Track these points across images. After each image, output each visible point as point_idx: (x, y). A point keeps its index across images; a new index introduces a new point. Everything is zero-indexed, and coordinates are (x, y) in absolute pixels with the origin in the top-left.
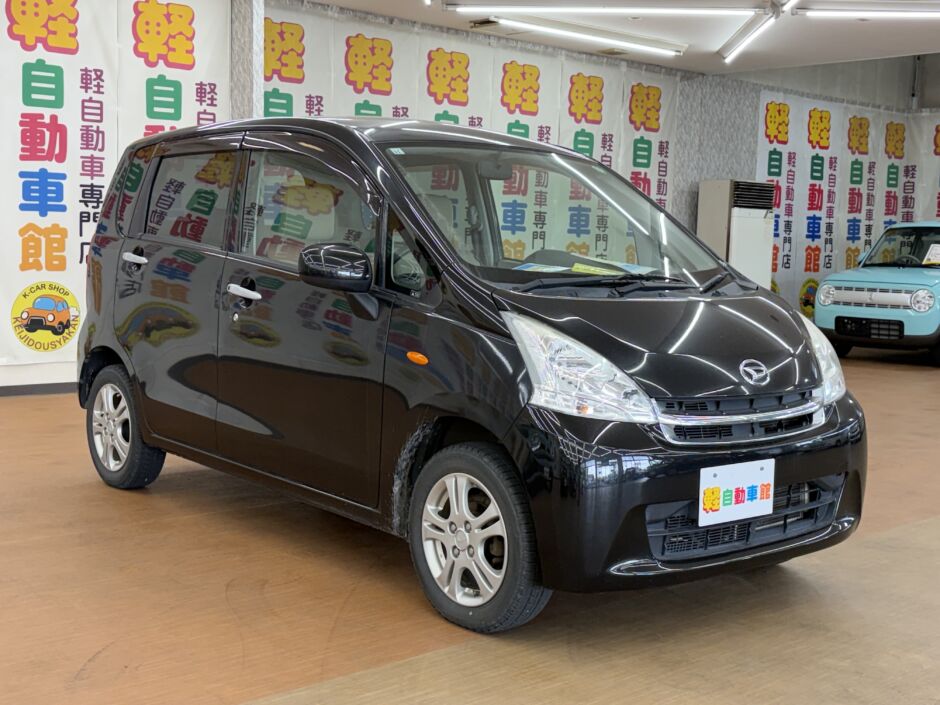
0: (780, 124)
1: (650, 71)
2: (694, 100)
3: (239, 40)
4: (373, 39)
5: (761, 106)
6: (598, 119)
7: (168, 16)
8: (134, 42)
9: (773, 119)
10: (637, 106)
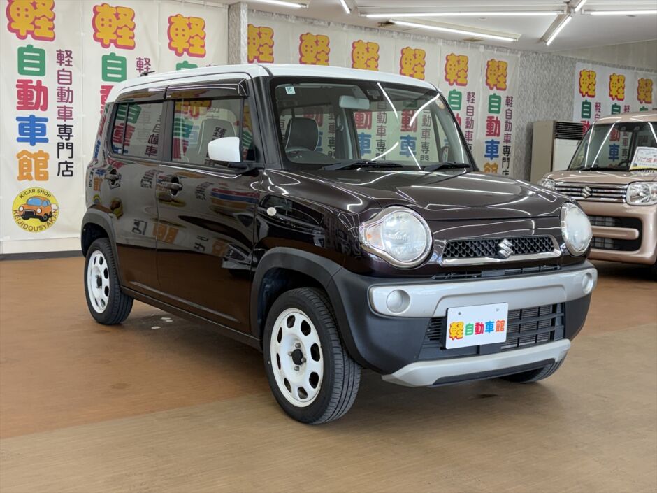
0: (590, 84)
1: (500, 51)
2: (530, 69)
3: (232, 39)
4: (317, 36)
5: (576, 73)
6: (465, 83)
7: (189, 25)
8: (168, 41)
9: (584, 81)
10: (491, 74)
